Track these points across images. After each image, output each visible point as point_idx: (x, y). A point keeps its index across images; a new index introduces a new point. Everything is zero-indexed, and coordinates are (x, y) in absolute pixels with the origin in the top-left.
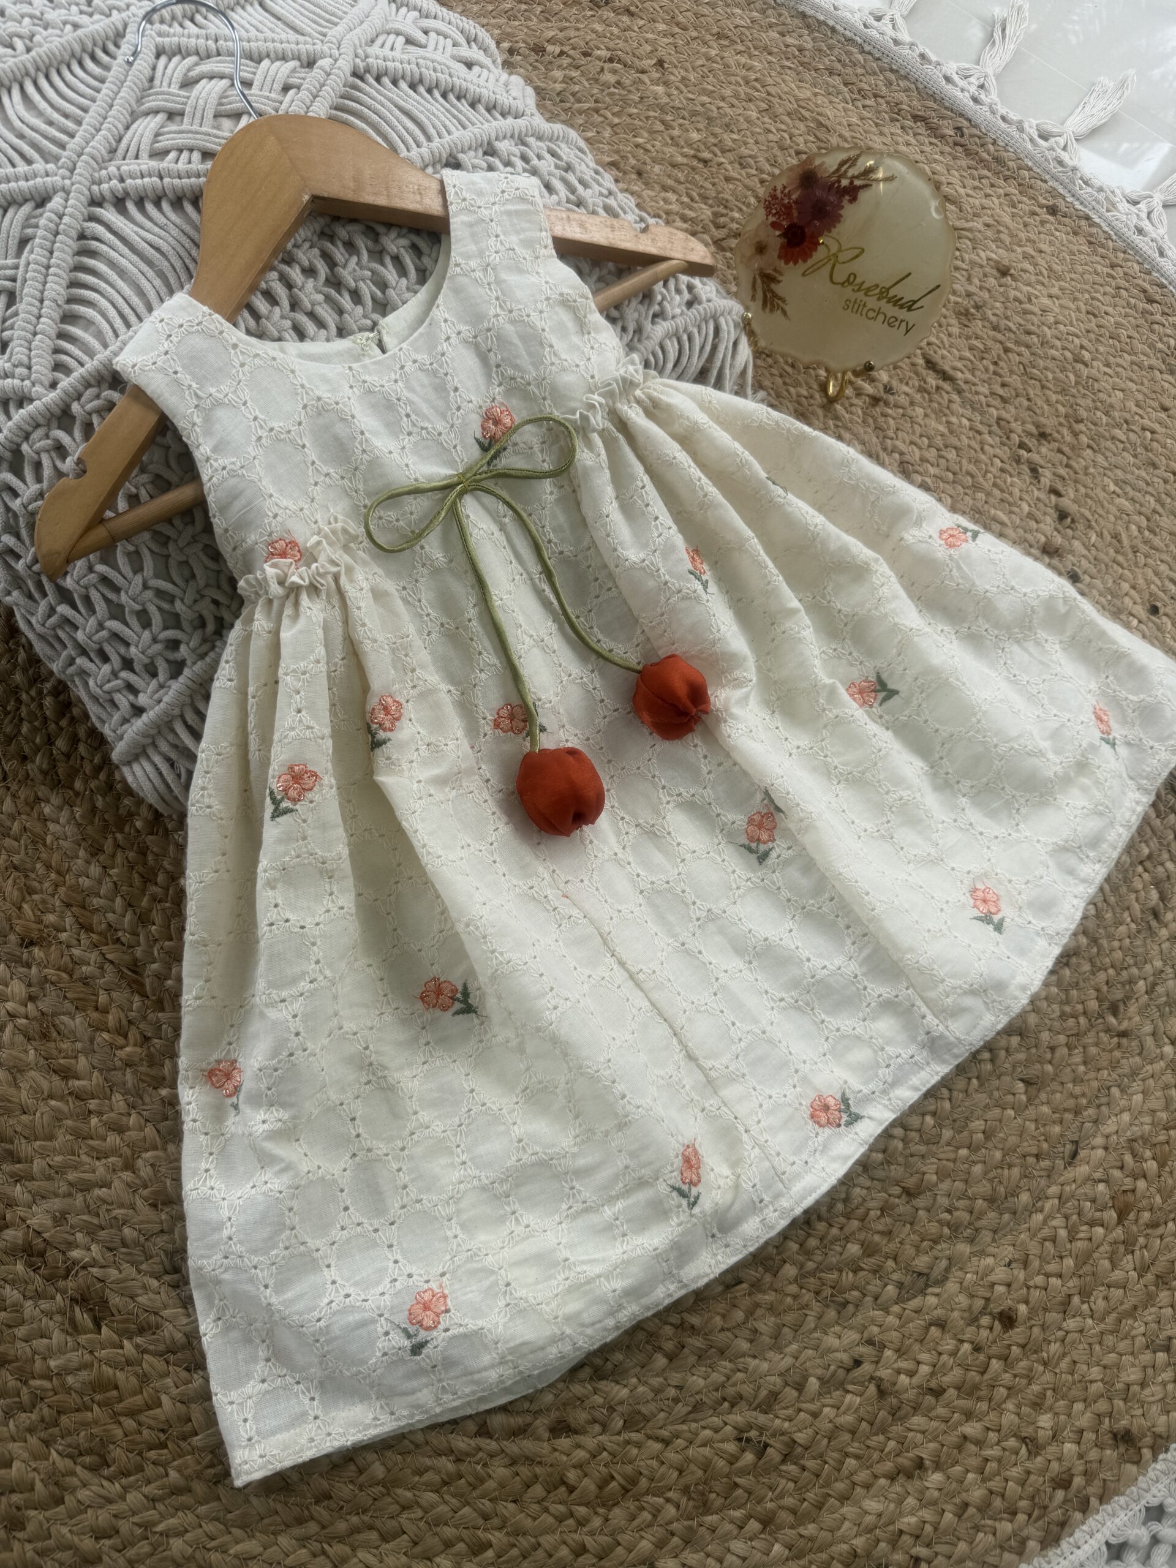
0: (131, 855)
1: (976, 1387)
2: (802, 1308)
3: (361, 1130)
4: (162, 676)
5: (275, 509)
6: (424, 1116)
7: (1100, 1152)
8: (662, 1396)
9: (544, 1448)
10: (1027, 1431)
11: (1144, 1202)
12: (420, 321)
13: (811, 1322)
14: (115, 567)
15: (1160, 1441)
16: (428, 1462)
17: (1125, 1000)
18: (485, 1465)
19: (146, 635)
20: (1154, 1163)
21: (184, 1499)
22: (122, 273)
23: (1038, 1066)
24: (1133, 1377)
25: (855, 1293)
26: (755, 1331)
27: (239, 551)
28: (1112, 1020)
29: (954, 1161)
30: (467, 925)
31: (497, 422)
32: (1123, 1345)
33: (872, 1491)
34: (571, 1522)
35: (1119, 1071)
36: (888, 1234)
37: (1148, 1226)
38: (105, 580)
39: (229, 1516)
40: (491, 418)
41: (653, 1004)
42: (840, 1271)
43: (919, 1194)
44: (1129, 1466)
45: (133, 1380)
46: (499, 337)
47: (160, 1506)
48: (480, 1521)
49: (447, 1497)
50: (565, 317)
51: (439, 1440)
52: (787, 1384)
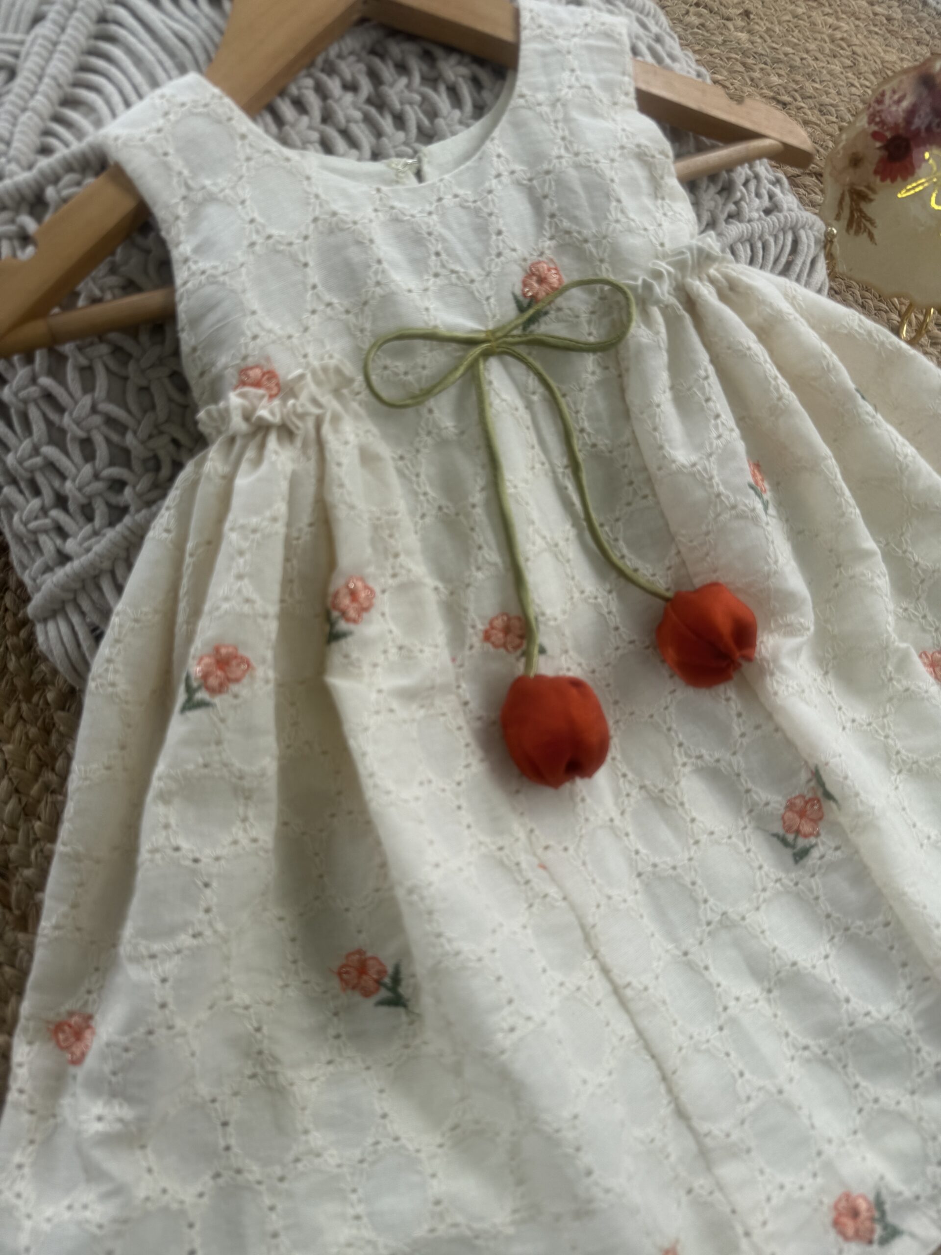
0: (33, 731)
3: (233, 1142)
4: (97, 522)
5: (256, 330)
6: (317, 1138)
12: (467, 156)
14: (62, 382)
19: (87, 470)
22: (138, 61)
27: (207, 379)
30: (410, 891)
31: (542, 280)
38: (49, 397)
40: (534, 275)
41: (640, 1033)
46: (559, 182)
50: (639, 173)
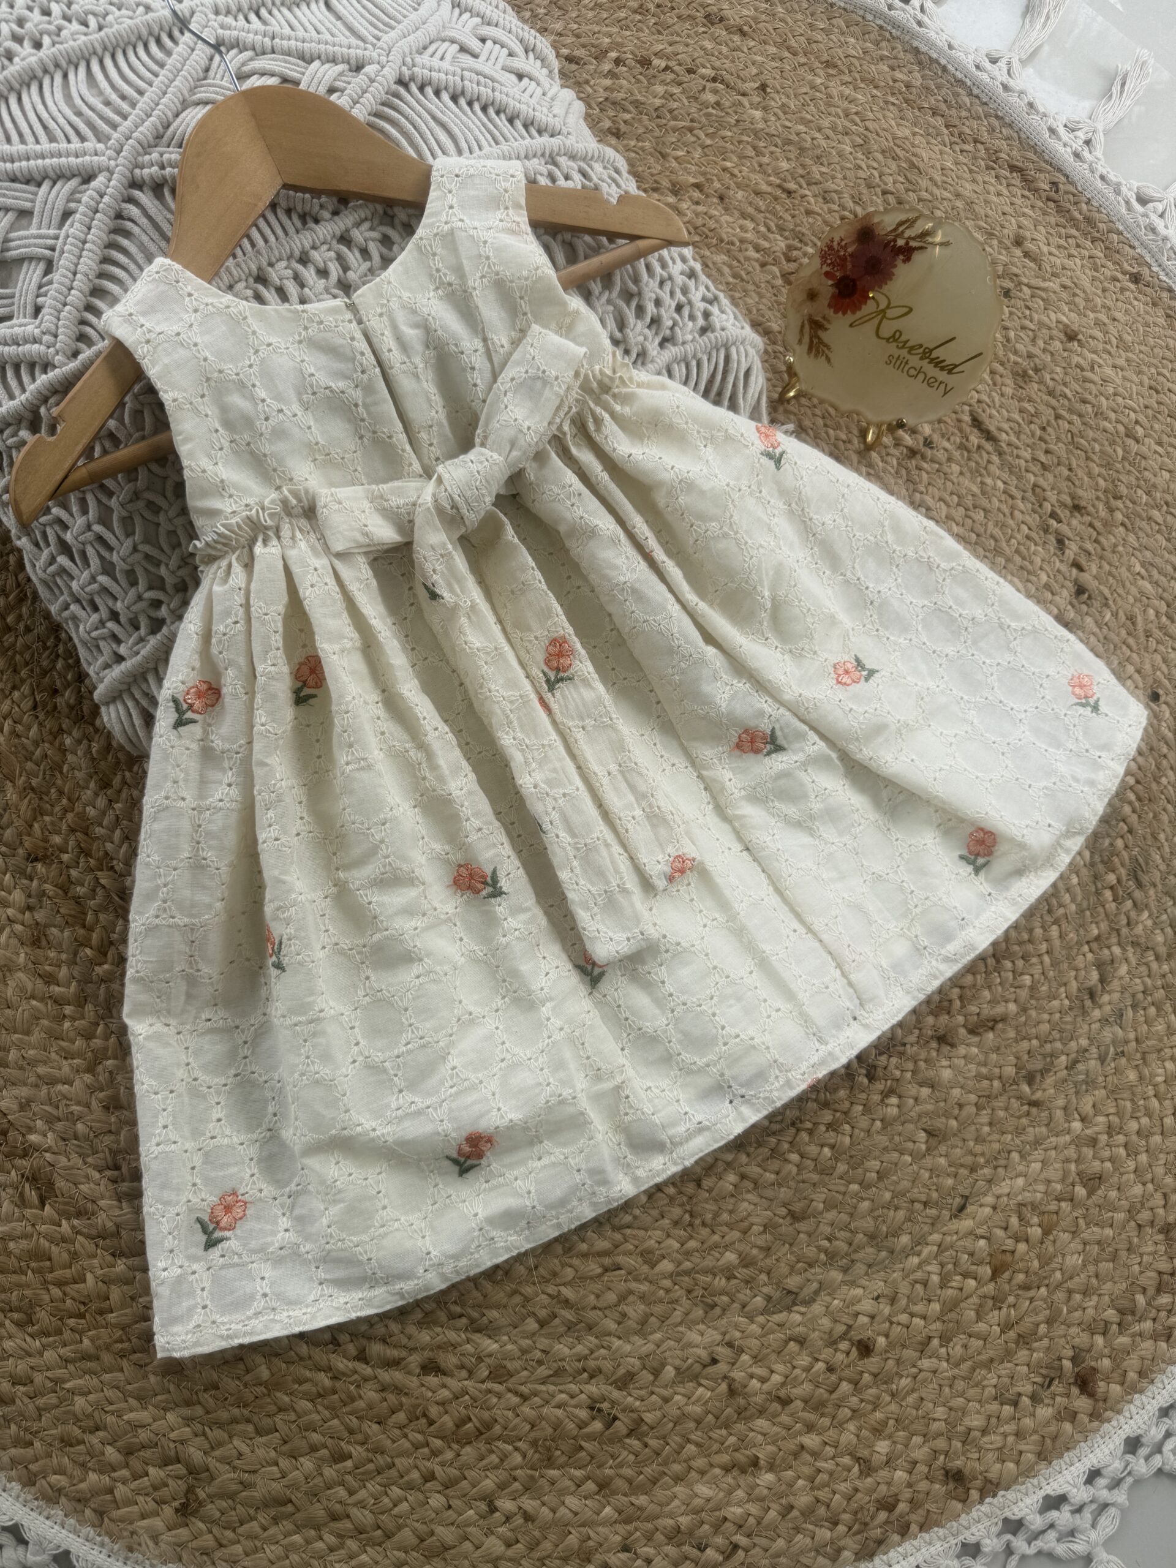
1: (822, 1404)
2: (672, 1302)
4: (143, 631)
7: (988, 1210)
8: (528, 1356)
9: (413, 1382)
10: (864, 1453)
11: (1021, 1265)
13: (678, 1315)
15: (989, 1485)
16: (308, 1374)
17: (1044, 1072)
18: (358, 1386)
19: (132, 593)
20: (1039, 1231)
21: (92, 1365)
23: (944, 1120)
24: (975, 1423)
25: (725, 1298)
26: (624, 1315)
28: (1025, 1088)
29: (844, 1194)
32: (972, 1392)
33: (705, 1478)
34: (426, 1450)
35: (1023, 1137)
36: (767, 1250)
37: (1020, 1287)
39: (128, 1387)
42: (715, 1275)
43: (804, 1218)
44: (954, 1502)
45: (65, 1256)
47: (71, 1367)
48: (346, 1434)
49: (319, 1408)
51: (320, 1355)
52: (644, 1367)
